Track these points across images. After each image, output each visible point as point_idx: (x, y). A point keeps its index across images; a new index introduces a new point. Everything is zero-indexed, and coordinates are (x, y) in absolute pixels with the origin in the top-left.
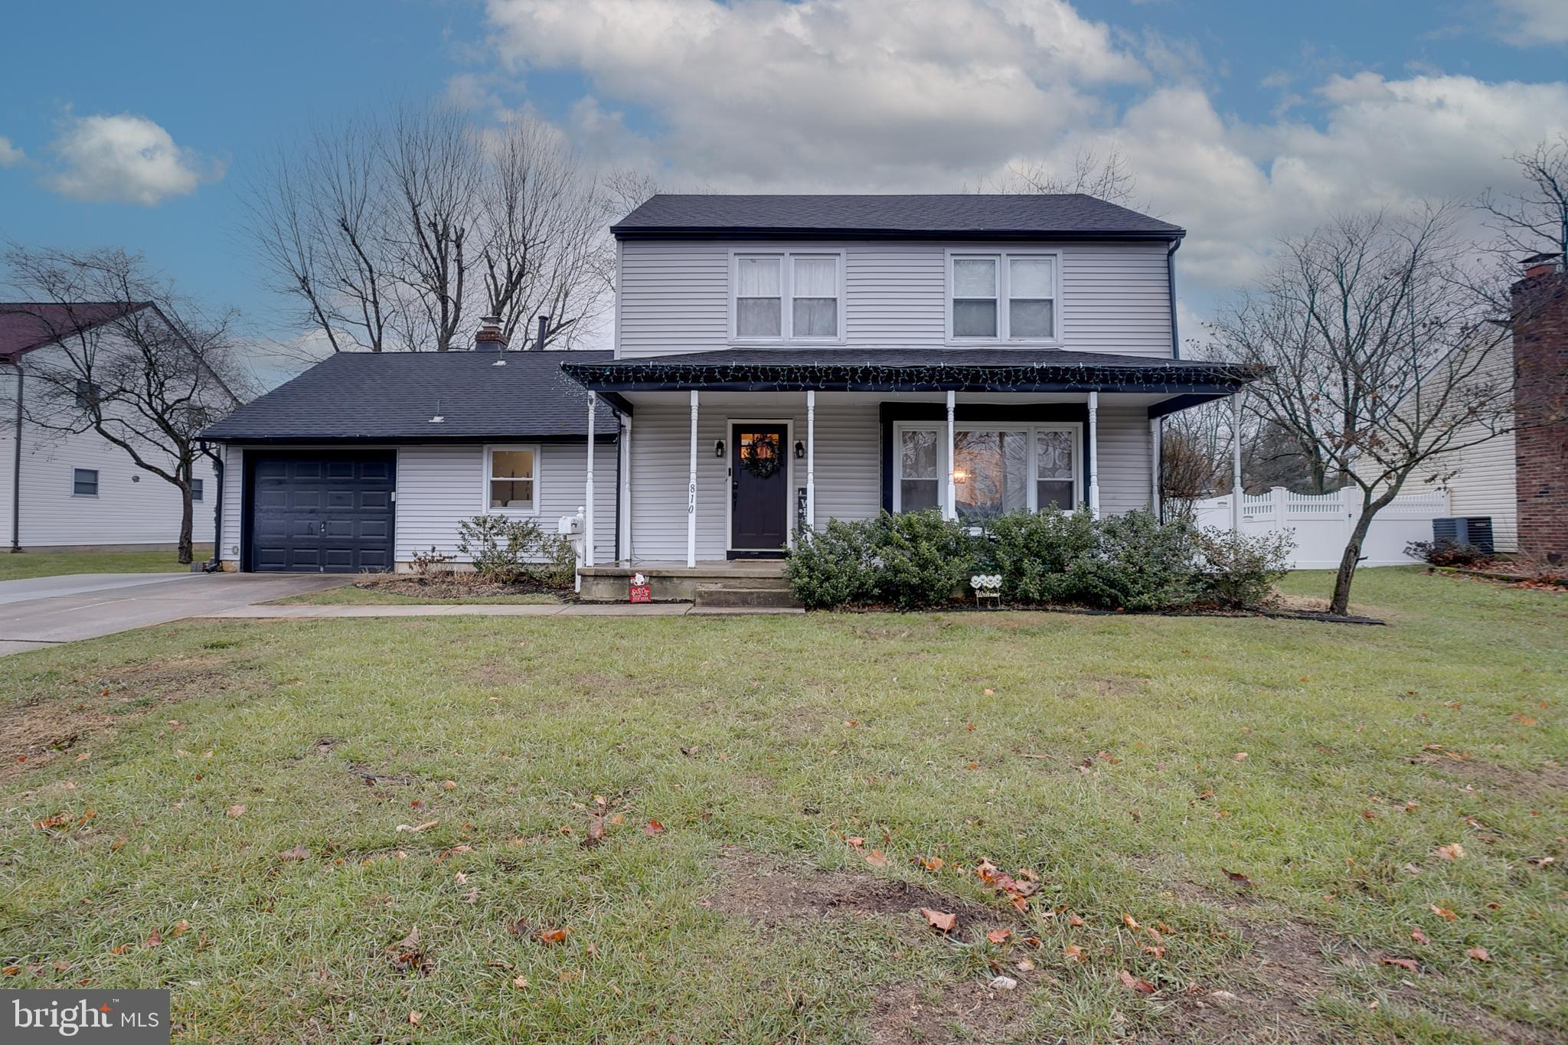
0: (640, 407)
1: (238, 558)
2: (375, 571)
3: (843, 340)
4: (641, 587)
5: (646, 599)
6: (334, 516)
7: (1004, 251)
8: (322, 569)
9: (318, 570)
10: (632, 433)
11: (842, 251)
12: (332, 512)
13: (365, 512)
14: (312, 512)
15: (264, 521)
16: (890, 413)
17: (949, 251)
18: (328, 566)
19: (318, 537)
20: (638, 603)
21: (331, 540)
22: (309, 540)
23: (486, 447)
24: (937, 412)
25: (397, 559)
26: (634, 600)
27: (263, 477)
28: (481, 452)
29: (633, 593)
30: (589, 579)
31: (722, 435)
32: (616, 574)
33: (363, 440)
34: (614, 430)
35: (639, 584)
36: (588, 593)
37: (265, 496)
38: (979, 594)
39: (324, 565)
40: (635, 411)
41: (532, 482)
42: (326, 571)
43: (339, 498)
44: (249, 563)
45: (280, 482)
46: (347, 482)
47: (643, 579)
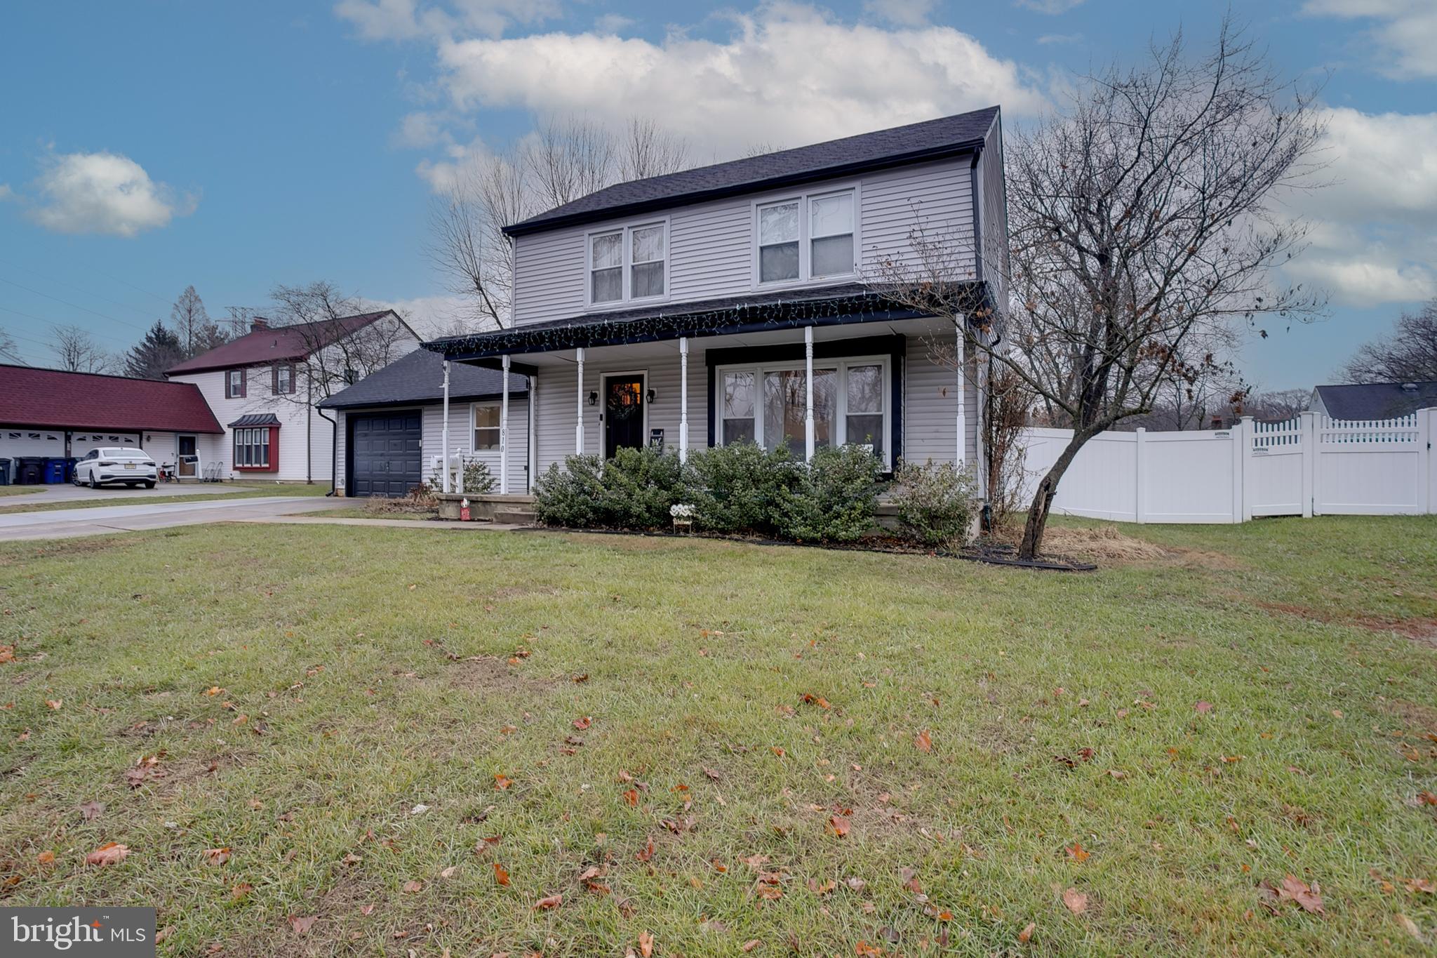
0: (546, 367)
1: (344, 487)
2: (394, 497)
3: (667, 298)
4: (465, 509)
5: (468, 518)
6: (392, 458)
7: (803, 194)
10: (537, 388)
11: (667, 218)
12: (391, 455)
13: (406, 454)
14: (382, 455)
15: (361, 462)
16: (715, 358)
17: (754, 202)
19: (384, 473)
20: (465, 520)
21: (392, 475)
22: (380, 475)
23: (472, 404)
26: (463, 518)
27: (359, 430)
28: (469, 408)
29: (462, 514)
30: (444, 502)
31: (596, 387)
33: (395, 404)
34: (523, 389)
35: (465, 507)
37: (360, 444)
38: (676, 522)
39: (388, 492)
40: (540, 371)
43: (395, 445)
44: (351, 491)
45: (366, 435)
46: (400, 434)
47: (466, 503)
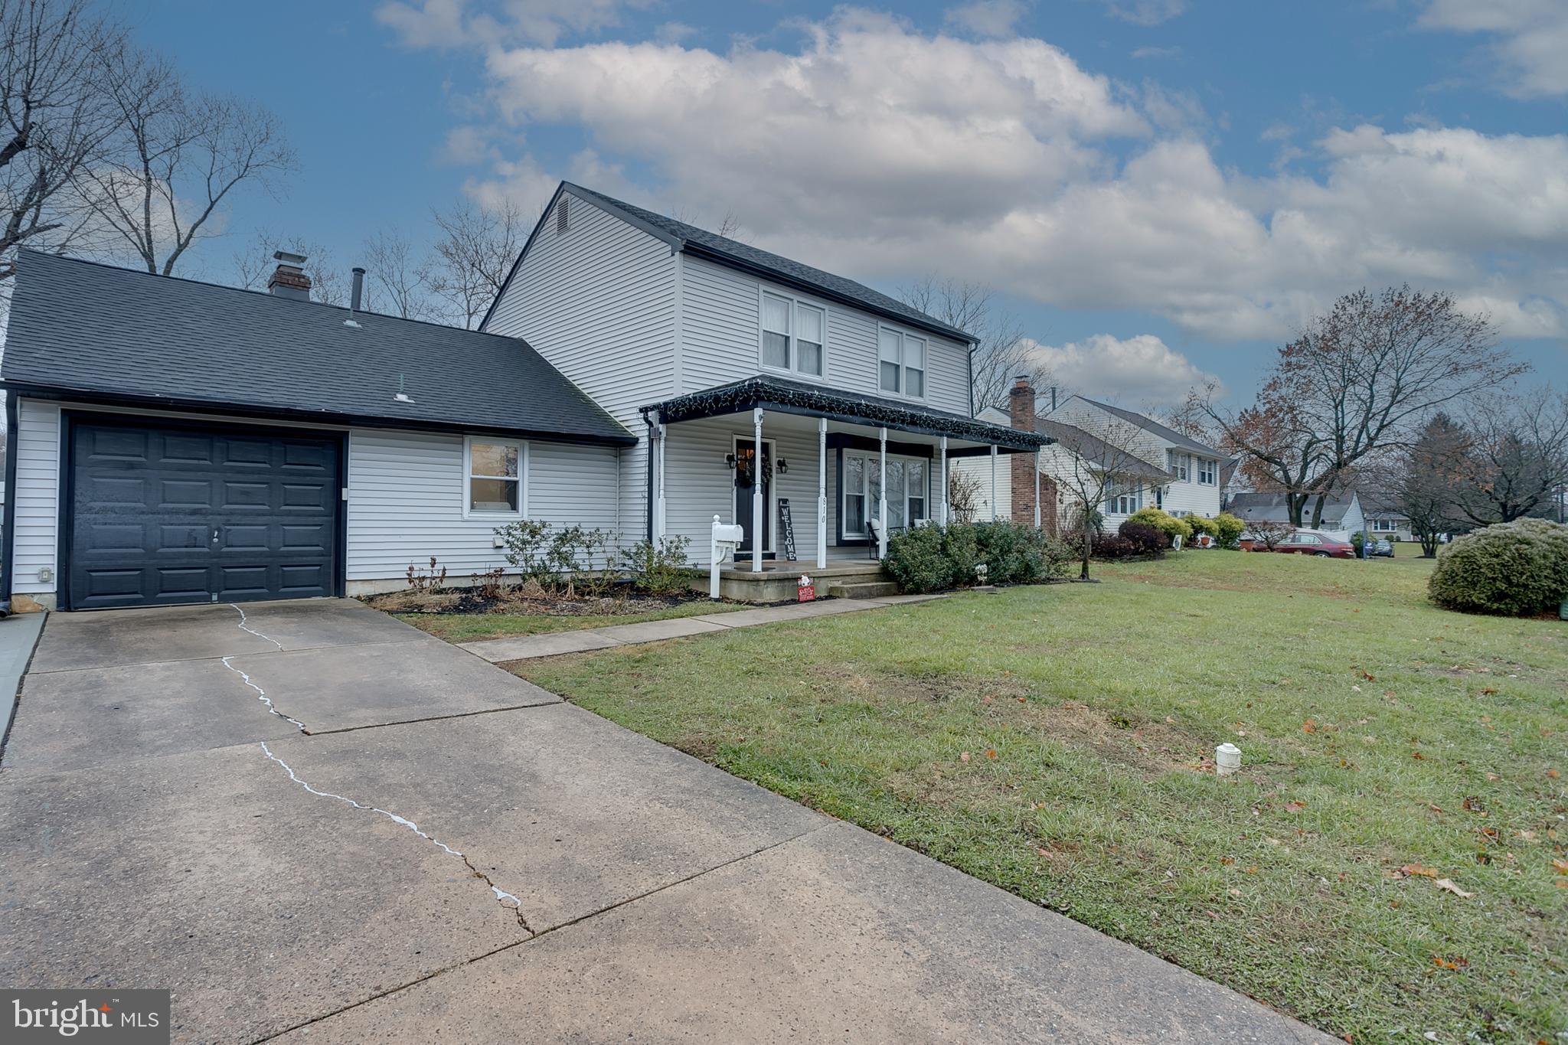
1: (51, 588)
3: (827, 381)
4: (807, 587)
5: (811, 597)
6: (234, 519)
7: (904, 331)
8: (215, 597)
9: (208, 600)
10: (665, 440)
11: (826, 308)
12: (232, 513)
13: (289, 513)
16: (842, 441)
17: (881, 324)
18: (224, 592)
19: (206, 550)
20: (806, 602)
21: (229, 555)
22: (189, 555)
23: (467, 438)
24: (873, 445)
25: (348, 577)
26: (801, 599)
27: (93, 456)
28: (462, 443)
29: (801, 593)
30: (762, 583)
31: (729, 448)
32: (782, 577)
35: (806, 585)
36: (761, 596)
39: (218, 591)
41: (516, 483)
42: (221, 600)
43: (246, 493)
44: (73, 597)
45: (131, 466)
47: (808, 580)
